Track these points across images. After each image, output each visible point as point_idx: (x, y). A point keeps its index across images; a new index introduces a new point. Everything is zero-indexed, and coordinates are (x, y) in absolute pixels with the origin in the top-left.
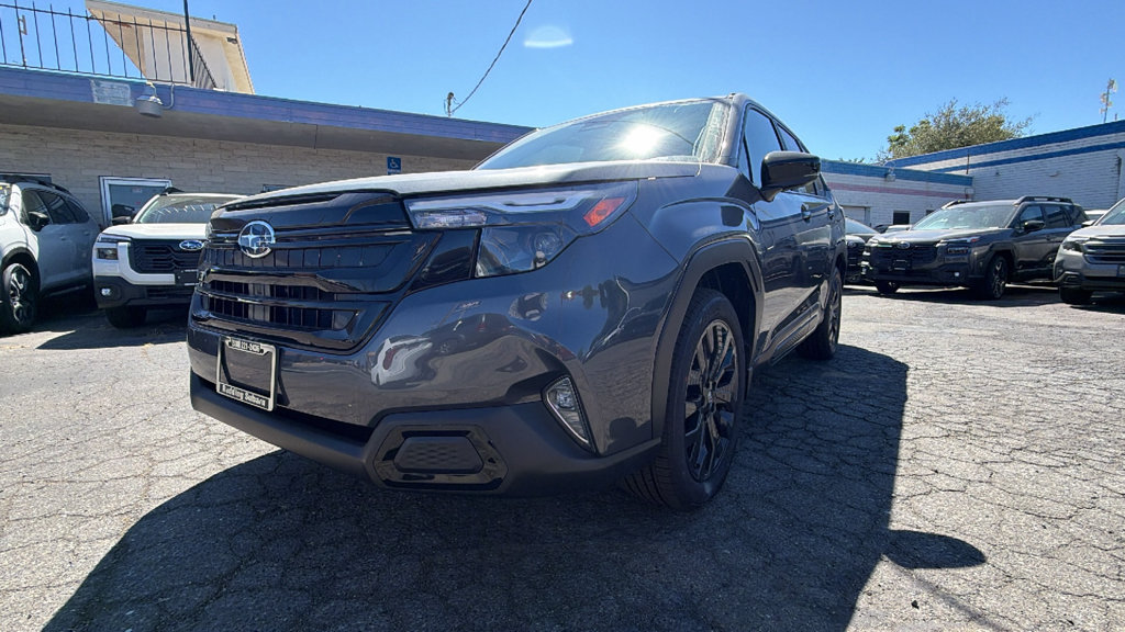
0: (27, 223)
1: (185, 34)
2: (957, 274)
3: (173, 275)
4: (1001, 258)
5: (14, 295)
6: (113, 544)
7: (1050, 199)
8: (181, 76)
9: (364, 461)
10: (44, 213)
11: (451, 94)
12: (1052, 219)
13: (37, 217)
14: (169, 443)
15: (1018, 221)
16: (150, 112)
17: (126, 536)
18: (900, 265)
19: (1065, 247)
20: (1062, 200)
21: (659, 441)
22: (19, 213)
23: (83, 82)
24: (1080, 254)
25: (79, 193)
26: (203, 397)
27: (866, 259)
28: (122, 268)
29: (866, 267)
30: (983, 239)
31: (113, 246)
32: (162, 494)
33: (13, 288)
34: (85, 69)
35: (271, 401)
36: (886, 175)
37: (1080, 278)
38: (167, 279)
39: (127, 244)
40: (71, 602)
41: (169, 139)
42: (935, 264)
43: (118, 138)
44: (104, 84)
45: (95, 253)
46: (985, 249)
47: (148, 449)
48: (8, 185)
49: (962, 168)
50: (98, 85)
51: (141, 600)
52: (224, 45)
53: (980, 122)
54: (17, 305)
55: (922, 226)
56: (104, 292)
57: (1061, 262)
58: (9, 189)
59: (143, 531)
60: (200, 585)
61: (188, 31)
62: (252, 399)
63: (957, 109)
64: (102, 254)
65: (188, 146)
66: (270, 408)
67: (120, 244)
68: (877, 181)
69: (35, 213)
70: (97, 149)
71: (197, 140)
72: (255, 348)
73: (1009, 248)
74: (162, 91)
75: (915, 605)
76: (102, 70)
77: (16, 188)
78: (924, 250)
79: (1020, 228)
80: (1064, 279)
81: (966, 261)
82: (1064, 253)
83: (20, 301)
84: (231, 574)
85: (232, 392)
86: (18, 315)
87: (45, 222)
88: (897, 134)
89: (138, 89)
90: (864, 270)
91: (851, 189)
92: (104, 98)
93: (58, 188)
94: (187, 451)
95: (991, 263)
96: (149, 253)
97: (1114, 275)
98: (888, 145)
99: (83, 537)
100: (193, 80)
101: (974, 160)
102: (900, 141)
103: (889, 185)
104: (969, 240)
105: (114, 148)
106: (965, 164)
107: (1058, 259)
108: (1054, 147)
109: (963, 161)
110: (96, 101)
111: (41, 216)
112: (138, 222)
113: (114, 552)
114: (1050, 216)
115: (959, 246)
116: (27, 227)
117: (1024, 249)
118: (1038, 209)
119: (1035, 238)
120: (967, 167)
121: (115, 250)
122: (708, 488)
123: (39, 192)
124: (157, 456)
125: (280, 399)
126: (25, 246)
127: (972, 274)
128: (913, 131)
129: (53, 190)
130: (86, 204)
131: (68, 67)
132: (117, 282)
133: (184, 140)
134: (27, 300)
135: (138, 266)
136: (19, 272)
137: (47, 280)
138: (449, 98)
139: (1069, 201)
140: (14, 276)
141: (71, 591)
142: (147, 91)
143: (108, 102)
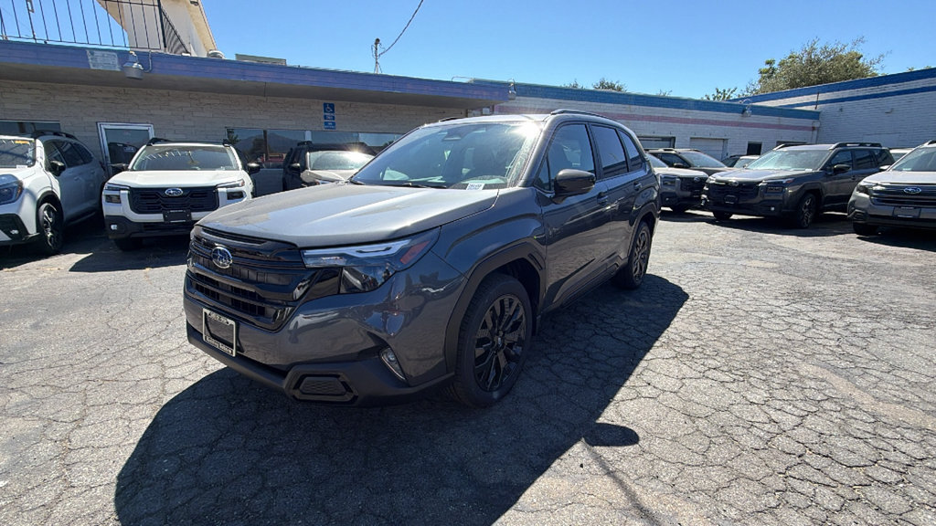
0: (51, 171)
1: (157, 8)
2: (773, 209)
3: (162, 215)
4: (811, 195)
5: (46, 227)
6: (150, 422)
7: (861, 144)
8: (156, 45)
9: (284, 387)
10: (62, 162)
11: (378, 40)
12: (860, 162)
13: (56, 165)
14: (173, 353)
15: (829, 163)
16: (135, 76)
17: (156, 417)
18: (729, 199)
19: (858, 190)
20: (873, 145)
21: (453, 374)
22: (43, 161)
23: (81, 52)
24: (867, 196)
25: (82, 137)
26: (195, 338)
27: (706, 193)
28: (124, 209)
29: (705, 199)
30: (797, 180)
31: (116, 193)
32: (173, 391)
33: (45, 222)
34: (80, 41)
35: (234, 351)
36: (744, 111)
37: (865, 215)
38: (157, 217)
39: (127, 192)
40: (133, 455)
41: (149, 91)
42: (758, 199)
43: (109, 92)
44: (97, 53)
45: (104, 198)
46: (797, 188)
47: (160, 359)
48: (32, 139)
49: (812, 103)
50: (92, 54)
51: (170, 454)
52: (188, 6)
53: (838, 59)
54: (50, 234)
55: (754, 166)
56: (113, 227)
57: (854, 201)
58: (35, 143)
59: (165, 414)
60: (201, 446)
61: (159, 6)
62: (223, 348)
63: (819, 47)
64: (109, 199)
65: (164, 96)
66: (234, 355)
67: (122, 192)
68: (735, 117)
69: (56, 162)
70: (93, 100)
71: (171, 92)
72: (224, 320)
73: (818, 187)
74: (143, 57)
75: (582, 466)
76: (94, 42)
77: (39, 143)
78: (748, 188)
79: (830, 169)
80: (854, 216)
81: (781, 198)
82: (857, 194)
83: (51, 232)
84: (217, 441)
85: (212, 342)
86: (50, 240)
87: (62, 169)
88: (768, 67)
89: (123, 56)
90: (703, 202)
91: (713, 124)
92: (96, 64)
93: (68, 136)
94: (185, 360)
95: (802, 200)
96: (144, 198)
97: (890, 214)
98: (758, 77)
99: (133, 418)
100: (165, 47)
101: (823, 97)
102: (768, 74)
103: (746, 120)
104: (784, 181)
105: (107, 99)
106: (815, 100)
107: (852, 199)
108: (890, 88)
109: (813, 98)
110: (92, 67)
111: (60, 164)
112: (132, 170)
113: (150, 427)
114: (858, 160)
115: (776, 185)
116: (50, 174)
117: (830, 188)
118: (849, 152)
119: (841, 178)
120: (817, 103)
121: (119, 197)
122: (496, 395)
123: (54, 142)
124: (167, 364)
125: (238, 349)
126: (50, 189)
127: (787, 208)
128: (781, 64)
129: (63, 138)
130: (89, 146)
131: (68, 40)
132: (121, 220)
133: (160, 91)
134: (56, 230)
135: (136, 208)
136: (48, 209)
137: (69, 212)
138: (376, 44)
139: (879, 145)
140: (45, 212)
141: (131, 449)
142: (130, 59)
143: (101, 68)
